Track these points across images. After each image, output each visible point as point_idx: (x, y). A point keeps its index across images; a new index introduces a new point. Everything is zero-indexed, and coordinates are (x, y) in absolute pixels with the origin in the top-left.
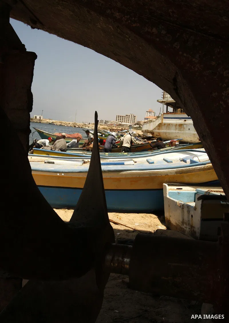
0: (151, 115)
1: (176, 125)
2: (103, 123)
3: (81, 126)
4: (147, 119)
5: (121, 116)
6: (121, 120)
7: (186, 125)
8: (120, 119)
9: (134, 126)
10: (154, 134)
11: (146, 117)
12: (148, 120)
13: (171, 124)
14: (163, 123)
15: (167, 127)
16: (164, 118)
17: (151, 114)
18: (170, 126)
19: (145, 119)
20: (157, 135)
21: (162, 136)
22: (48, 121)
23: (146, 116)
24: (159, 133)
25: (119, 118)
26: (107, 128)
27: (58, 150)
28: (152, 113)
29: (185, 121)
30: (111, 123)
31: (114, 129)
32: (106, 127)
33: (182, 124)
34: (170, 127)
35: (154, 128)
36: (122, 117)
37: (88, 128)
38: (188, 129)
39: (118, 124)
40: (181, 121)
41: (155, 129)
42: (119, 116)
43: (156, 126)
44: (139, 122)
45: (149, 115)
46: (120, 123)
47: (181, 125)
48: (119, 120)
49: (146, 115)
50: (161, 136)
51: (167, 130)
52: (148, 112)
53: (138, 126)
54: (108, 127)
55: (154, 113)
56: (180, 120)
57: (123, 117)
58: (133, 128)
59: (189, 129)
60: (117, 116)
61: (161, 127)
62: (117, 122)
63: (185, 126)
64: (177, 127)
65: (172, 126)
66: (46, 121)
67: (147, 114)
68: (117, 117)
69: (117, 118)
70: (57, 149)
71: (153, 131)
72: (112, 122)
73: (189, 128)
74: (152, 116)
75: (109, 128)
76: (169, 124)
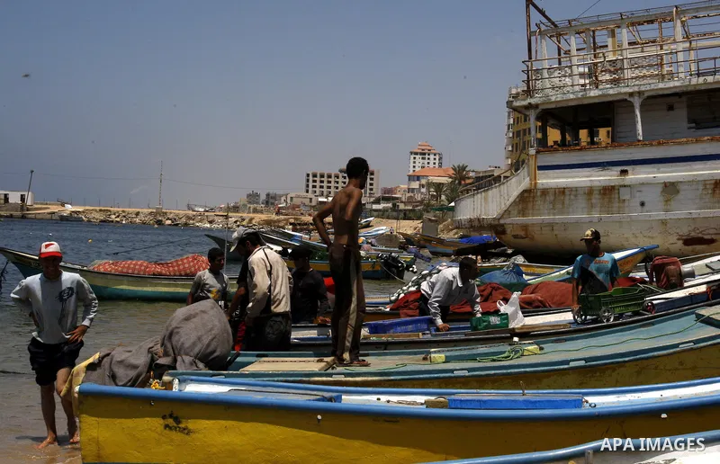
0: (426, 165)
1: (590, 191)
2: (257, 203)
3: (184, 220)
4: (418, 178)
5: (322, 176)
6: (325, 190)
7: (629, 188)
8: (318, 184)
9: (375, 207)
10: (504, 232)
11: (411, 173)
12: (424, 181)
13: (571, 189)
14: (539, 186)
15: (553, 203)
16: (541, 168)
17: (426, 161)
18: (567, 197)
19: (411, 178)
20: (516, 237)
21: (535, 236)
22: (55, 208)
23: (412, 169)
24: (525, 227)
25: (315, 181)
26: (279, 221)
27: (193, 363)
28: (432, 157)
29: (624, 172)
30: (289, 201)
31: (306, 224)
32: (274, 217)
33: (613, 187)
34: (567, 202)
35: (504, 208)
36: (325, 179)
37: (208, 225)
38: (638, 204)
39: (314, 203)
40: (608, 177)
41: (507, 212)
42: (315, 176)
43: (512, 200)
44: (390, 191)
45: (420, 165)
46: (321, 199)
47: (608, 191)
48: (318, 190)
49: (412, 165)
50: (532, 238)
51: (554, 214)
52: (416, 154)
53: (390, 205)
54: (282, 217)
55: (437, 157)
56: (607, 172)
57: (329, 176)
58: (375, 214)
59: (643, 204)
60: (308, 175)
61: (530, 205)
62: (310, 195)
63: (625, 194)
64: (596, 198)
65: (572, 197)
66: (49, 211)
67: (412, 160)
68: (308, 181)
69: (311, 184)
70: (188, 359)
71: (502, 222)
72: (292, 198)
73: (642, 199)
74: (431, 165)
75: (287, 220)
76: (562, 191)
